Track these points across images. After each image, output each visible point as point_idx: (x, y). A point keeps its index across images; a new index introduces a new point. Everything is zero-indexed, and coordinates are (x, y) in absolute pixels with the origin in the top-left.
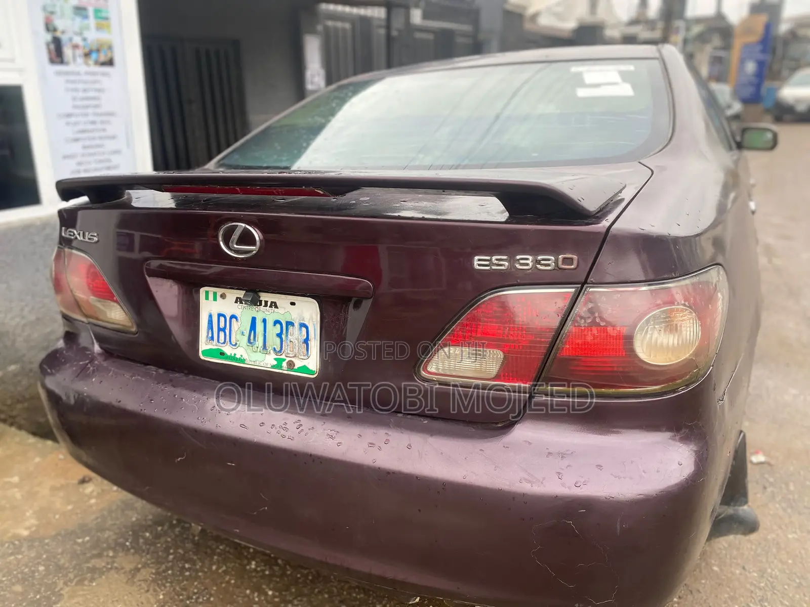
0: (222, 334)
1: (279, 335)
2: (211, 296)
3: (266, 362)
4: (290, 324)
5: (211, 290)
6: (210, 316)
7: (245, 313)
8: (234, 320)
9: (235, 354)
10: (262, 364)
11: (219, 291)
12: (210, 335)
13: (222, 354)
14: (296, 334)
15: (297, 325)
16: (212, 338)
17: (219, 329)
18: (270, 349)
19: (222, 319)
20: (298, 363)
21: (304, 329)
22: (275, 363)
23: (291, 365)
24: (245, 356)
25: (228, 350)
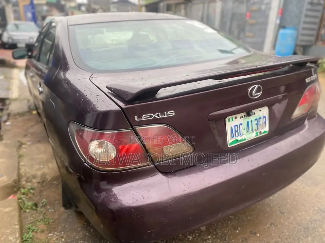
0: (237, 133)
1: (257, 124)
2: (231, 120)
3: (252, 136)
4: (260, 118)
5: (230, 117)
6: (232, 128)
7: (244, 121)
8: (241, 125)
9: (242, 139)
10: (252, 137)
11: (234, 116)
12: (232, 136)
13: (237, 141)
14: (262, 121)
15: (262, 118)
16: (233, 137)
17: (236, 131)
18: (254, 130)
19: (236, 127)
20: (263, 131)
21: (264, 118)
22: (256, 134)
23: (260, 133)
24: (246, 137)
25: (239, 138)
